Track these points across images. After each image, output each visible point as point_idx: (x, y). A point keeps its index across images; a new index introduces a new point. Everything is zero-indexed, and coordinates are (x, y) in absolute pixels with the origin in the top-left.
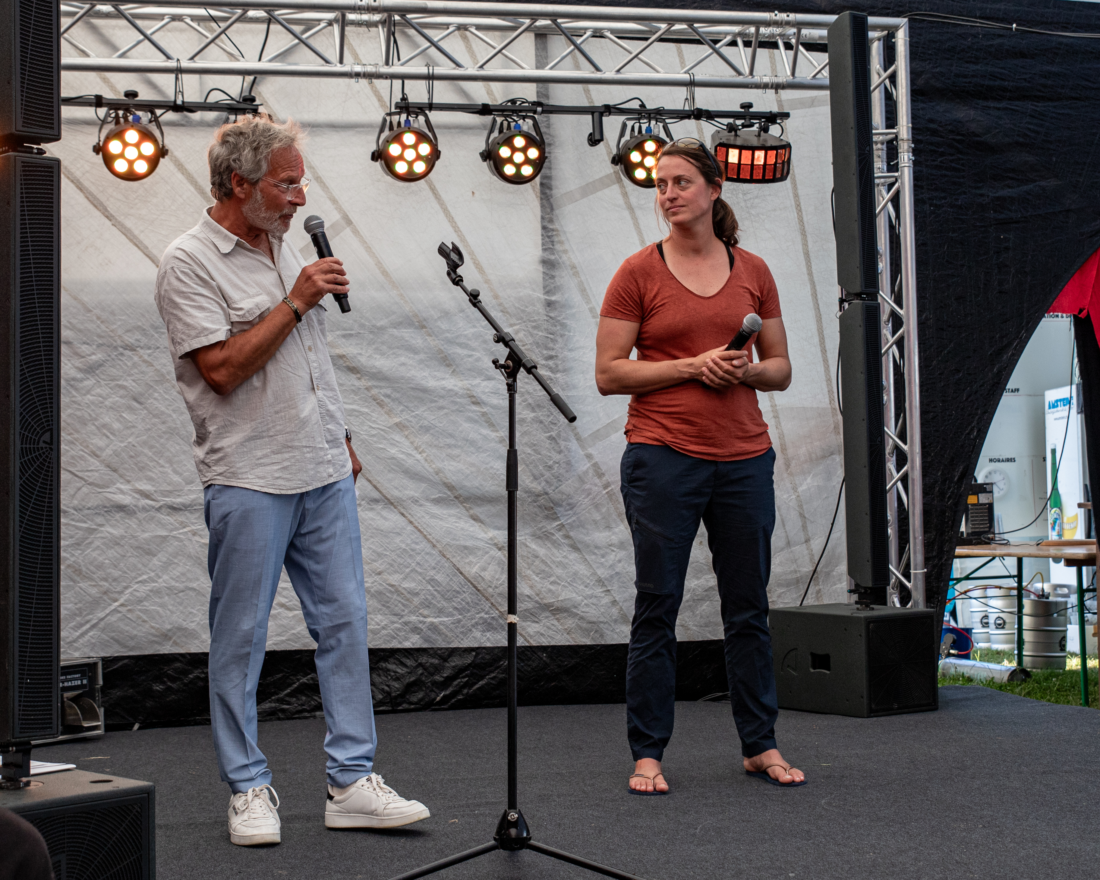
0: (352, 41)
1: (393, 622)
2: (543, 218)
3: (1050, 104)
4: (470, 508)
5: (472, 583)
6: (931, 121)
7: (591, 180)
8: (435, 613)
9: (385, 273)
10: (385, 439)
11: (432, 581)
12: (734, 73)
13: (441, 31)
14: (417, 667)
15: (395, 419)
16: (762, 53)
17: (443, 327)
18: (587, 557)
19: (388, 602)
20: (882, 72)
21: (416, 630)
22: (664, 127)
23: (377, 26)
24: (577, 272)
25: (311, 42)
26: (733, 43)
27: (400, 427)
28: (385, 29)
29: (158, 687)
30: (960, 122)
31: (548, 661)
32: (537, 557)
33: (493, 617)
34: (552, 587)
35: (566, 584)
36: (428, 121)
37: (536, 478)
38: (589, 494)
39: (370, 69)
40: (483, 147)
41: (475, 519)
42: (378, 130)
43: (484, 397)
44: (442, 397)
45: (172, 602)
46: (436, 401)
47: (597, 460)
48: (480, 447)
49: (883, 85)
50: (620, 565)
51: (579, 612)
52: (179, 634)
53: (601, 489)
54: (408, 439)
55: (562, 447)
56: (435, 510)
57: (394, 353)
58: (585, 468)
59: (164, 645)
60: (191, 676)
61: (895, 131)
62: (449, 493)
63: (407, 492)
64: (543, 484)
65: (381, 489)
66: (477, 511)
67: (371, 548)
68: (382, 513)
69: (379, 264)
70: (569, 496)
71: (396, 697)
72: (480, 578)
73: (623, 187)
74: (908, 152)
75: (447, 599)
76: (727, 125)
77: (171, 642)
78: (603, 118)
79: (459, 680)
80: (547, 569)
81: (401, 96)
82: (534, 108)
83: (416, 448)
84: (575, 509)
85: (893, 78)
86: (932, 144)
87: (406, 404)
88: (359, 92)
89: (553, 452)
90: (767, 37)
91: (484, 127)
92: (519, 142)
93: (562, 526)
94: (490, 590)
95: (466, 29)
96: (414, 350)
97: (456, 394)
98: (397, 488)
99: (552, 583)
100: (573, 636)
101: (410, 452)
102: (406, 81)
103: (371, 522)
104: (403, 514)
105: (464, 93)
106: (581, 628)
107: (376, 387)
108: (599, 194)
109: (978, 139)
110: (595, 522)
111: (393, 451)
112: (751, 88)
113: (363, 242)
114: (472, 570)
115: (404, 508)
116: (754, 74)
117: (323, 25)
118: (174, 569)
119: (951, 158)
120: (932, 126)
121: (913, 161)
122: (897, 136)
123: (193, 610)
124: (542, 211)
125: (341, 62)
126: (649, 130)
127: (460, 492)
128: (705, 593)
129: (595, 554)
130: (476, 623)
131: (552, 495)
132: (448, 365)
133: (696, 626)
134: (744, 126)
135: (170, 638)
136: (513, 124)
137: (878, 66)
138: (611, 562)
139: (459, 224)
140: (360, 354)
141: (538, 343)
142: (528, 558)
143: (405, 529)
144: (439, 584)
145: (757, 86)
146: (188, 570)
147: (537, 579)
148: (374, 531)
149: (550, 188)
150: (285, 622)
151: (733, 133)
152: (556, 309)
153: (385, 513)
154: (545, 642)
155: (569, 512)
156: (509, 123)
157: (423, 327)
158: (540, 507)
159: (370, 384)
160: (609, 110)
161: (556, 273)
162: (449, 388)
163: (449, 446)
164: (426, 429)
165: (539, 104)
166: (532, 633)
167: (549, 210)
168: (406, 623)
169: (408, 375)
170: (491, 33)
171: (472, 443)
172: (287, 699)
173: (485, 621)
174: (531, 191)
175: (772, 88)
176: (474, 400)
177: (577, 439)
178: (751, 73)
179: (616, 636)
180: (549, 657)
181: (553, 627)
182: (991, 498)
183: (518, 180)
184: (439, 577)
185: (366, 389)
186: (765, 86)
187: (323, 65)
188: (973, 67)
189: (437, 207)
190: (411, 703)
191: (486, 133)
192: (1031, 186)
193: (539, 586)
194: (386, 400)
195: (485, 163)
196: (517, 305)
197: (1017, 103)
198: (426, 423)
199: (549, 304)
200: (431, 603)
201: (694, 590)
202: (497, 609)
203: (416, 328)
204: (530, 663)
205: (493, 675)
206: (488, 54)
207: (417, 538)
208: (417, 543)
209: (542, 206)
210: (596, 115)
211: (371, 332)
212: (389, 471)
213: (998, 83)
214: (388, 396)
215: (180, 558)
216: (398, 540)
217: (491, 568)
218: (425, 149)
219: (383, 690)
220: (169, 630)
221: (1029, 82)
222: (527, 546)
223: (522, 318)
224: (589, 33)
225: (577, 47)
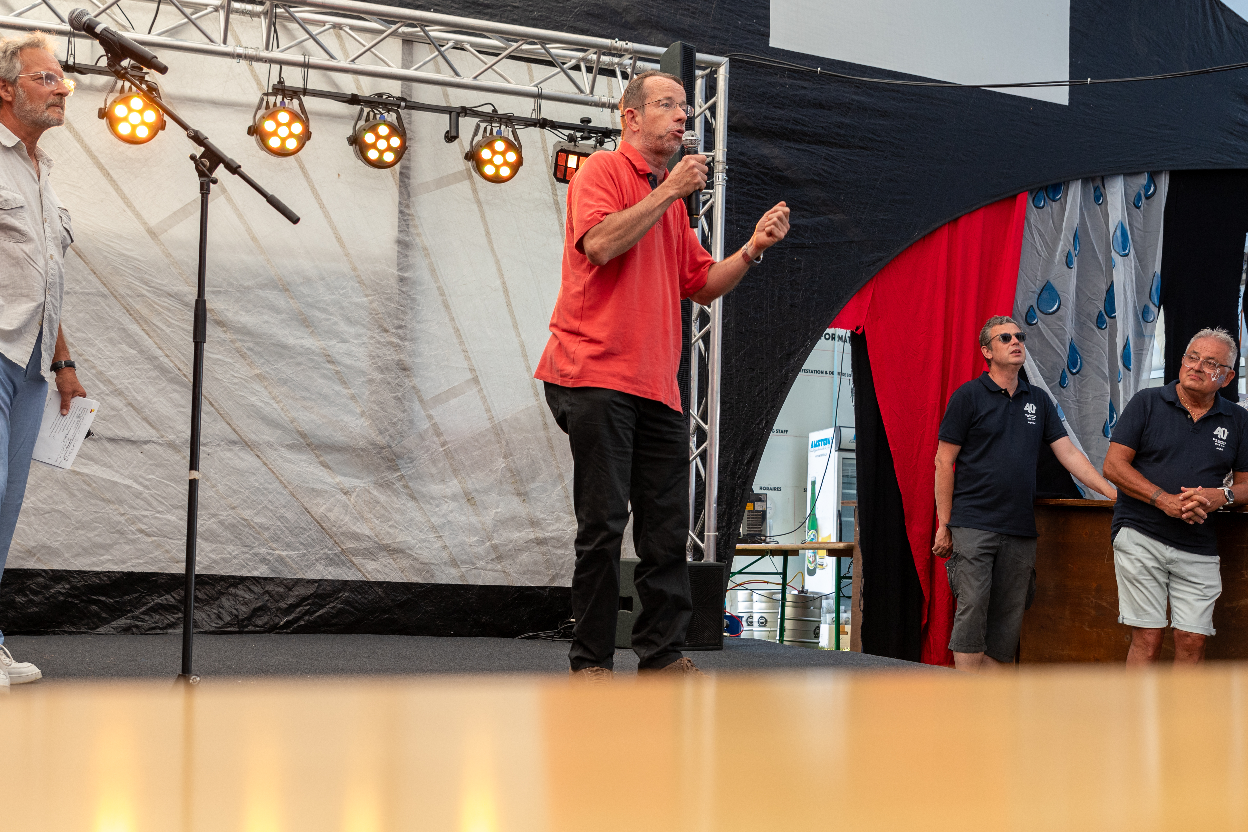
0: (235, 29)
1: (245, 553)
2: (400, 203)
3: (841, 150)
4: (320, 455)
5: (318, 522)
6: (742, 154)
7: (445, 174)
8: (283, 546)
9: (254, 239)
10: (246, 387)
11: (281, 518)
12: (577, 91)
13: (318, 28)
14: (263, 594)
15: (256, 370)
16: (602, 80)
17: (305, 292)
18: (423, 506)
19: (240, 535)
20: (703, 104)
21: (264, 561)
22: (512, 131)
23: (259, 17)
24: (428, 254)
25: (198, 22)
26: (577, 68)
27: (260, 378)
28: (267, 20)
29: (20, 599)
30: (765, 157)
31: (383, 595)
32: (378, 503)
33: (335, 554)
34: (390, 530)
35: (403, 528)
36: (301, 105)
37: (381, 432)
38: (428, 451)
39: (251, 52)
40: (350, 132)
41: (324, 465)
42: (254, 110)
43: (338, 357)
44: (300, 354)
45: (38, 522)
46: (294, 358)
47: (437, 421)
48: (332, 402)
49: (703, 115)
50: (452, 514)
51: (413, 554)
52: (43, 551)
53: (439, 446)
54: (267, 389)
55: (406, 407)
56: (288, 454)
57: (258, 312)
58: (425, 427)
59: (28, 561)
60: (52, 591)
61: (712, 154)
62: (302, 440)
63: (264, 437)
64: (387, 438)
65: (239, 432)
66: (326, 458)
67: (227, 485)
68: (240, 454)
69: (249, 230)
70: (410, 451)
71: (243, 620)
72: (325, 518)
73: (473, 183)
74: (723, 173)
75: (294, 535)
76: (568, 136)
77: (35, 558)
78: (460, 119)
79: (301, 608)
80: (386, 514)
81: (278, 80)
82: (398, 102)
83: (274, 398)
84: (415, 462)
85: (713, 109)
86: (741, 173)
87: (266, 358)
88: (239, 74)
89: (398, 411)
90: (606, 65)
91: (352, 117)
92: (383, 130)
93: (402, 477)
94: (334, 529)
95: (341, 29)
96: (276, 310)
97: (313, 352)
98: (254, 433)
99: (390, 527)
100: (407, 574)
101: (268, 401)
102: (284, 67)
103: (228, 461)
104: (258, 456)
105: (334, 84)
106: (414, 568)
107: (241, 340)
108: (452, 187)
109: (780, 173)
110: (432, 475)
111: (253, 399)
112: (591, 105)
113: (236, 209)
114: (319, 510)
115: (259, 451)
116: (594, 93)
117: (210, 9)
118: (41, 492)
119: (757, 187)
120: (742, 158)
121: (726, 181)
122: (713, 159)
123: (57, 531)
124: (400, 197)
125: (225, 42)
126: (499, 132)
127: (312, 440)
128: (525, 545)
129: (430, 503)
130: (320, 558)
131: (395, 449)
132: (308, 327)
133: (516, 573)
134: (583, 138)
135: (34, 555)
136: (378, 116)
137: (700, 100)
138: (444, 512)
139: (324, 201)
140: (228, 310)
141: (390, 313)
142: (370, 503)
143: (259, 469)
144: (288, 521)
145: (596, 104)
146: (55, 494)
147: (377, 522)
148: (231, 470)
149: (408, 178)
150: (144, 546)
151: (573, 143)
152: (407, 284)
153: (242, 454)
154: (381, 578)
155: (409, 465)
156: (375, 115)
157: (287, 290)
158: (383, 458)
159: (235, 337)
160: (465, 111)
161: (409, 253)
162: (308, 346)
163: (304, 398)
164: (284, 382)
165: (403, 99)
166: (370, 570)
167: (406, 197)
168: (256, 555)
169: (271, 332)
170: (363, 34)
171: (325, 397)
172: (142, 616)
173: (328, 557)
174: (390, 176)
175: (609, 107)
176: (329, 359)
177: (420, 401)
178: (592, 92)
179: (445, 577)
180: (384, 591)
181: (389, 566)
182: (765, 507)
183: (379, 165)
184: (289, 515)
185: (231, 341)
186: (603, 105)
187: (208, 44)
188: (779, 112)
189: (305, 184)
190: (257, 626)
191: (353, 123)
192: (822, 218)
193: (379, 528)
194: (249, 353)
195: (351, 147)
196: (372, 278)
197: (814, 146)
198: (284, 376)
199: (402, 280)
200: (279, 538)
201: (516, 541)
202: (340, 547)
203: (280, 291)
204: (366, 596)
205: (332, 605)
206: (359, 51)
207: (270, 478)
208: (270, 483)
209: (401, 193)
210: (453, 114)
211: (239, 291)
212: (248, 417)
213: (799, 127)
214: (251, 349)
215: (48, 482)
216: (252, 479)
217: (336, 509)
218: (297, 128)
219: (231, 613)
220: (34, 548)
221: (825, 130)
222: (370, 493)
223: (376, 290)
224: (451, 44)
225: (442, 54)
